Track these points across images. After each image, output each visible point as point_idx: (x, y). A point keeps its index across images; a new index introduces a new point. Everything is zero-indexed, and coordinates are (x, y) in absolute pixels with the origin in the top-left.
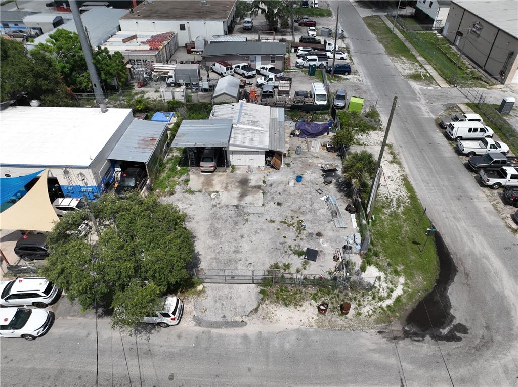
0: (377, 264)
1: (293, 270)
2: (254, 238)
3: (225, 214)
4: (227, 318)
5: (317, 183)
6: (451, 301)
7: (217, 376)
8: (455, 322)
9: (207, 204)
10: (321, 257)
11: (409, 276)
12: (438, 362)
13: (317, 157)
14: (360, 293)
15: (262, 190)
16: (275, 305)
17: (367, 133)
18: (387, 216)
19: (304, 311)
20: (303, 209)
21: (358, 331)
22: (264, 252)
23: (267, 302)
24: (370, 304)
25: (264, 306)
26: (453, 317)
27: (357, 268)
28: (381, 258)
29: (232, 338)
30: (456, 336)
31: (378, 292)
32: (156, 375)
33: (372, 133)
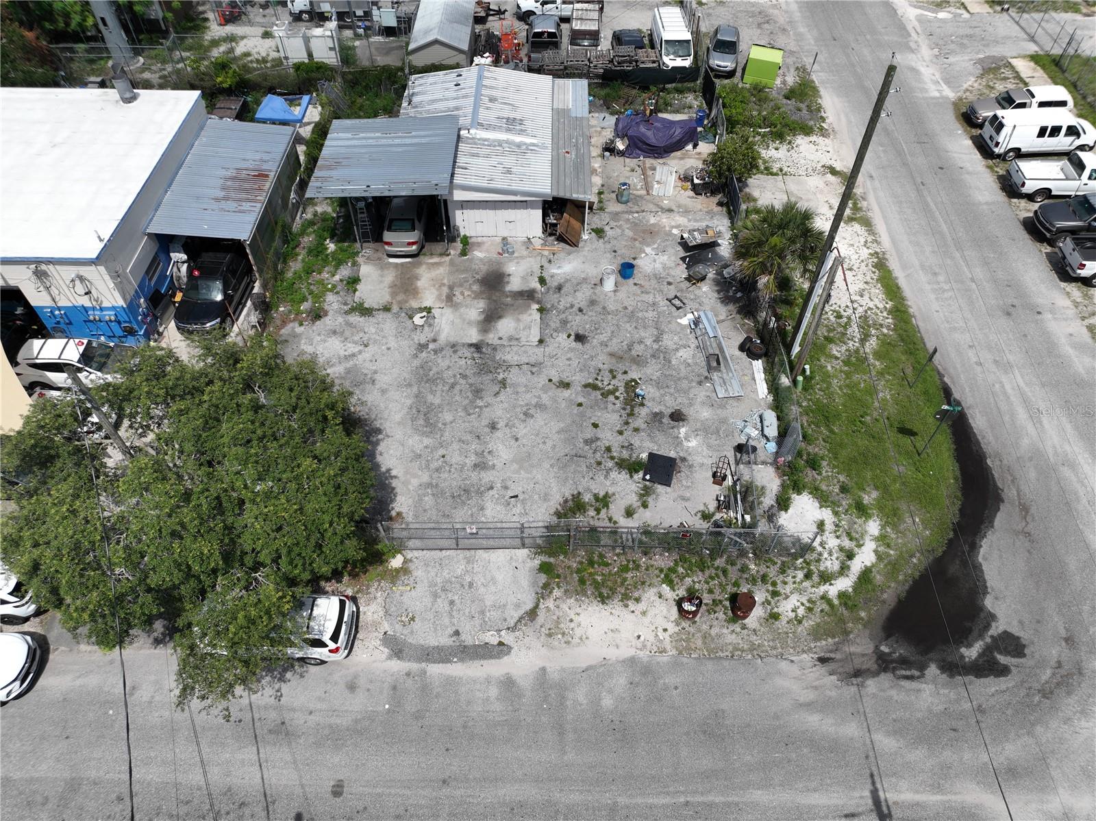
0: (817, 489)
1: (616, 511)
2: (522, 430)
3: (449, 367)
4: (463, 637)
5: (670, 280)
6: (987, 577)
7: (444, 782)
8: (996, 629)
9: (405, 343)
10: (683, 474)
11: (891, 517)
12: (954, 730)
13: (670, 210)
14: (776, 563)
15: (538, 302)
16: (576, 600)
17: (790, 143)
18: (838, 364)
19: (644, 613)
20: (638, 349)
21: (773, 659)
22: (546, 465)
23: (557, 593)
24: (800, 591)
25: (550, 603)
26: (992, 617)
27: (768, 501)
28: (824, 474)
29: (478, 687)
30: (996, 662)
31: (818, 561)
32: (302, 786)
33: (801, 140)
